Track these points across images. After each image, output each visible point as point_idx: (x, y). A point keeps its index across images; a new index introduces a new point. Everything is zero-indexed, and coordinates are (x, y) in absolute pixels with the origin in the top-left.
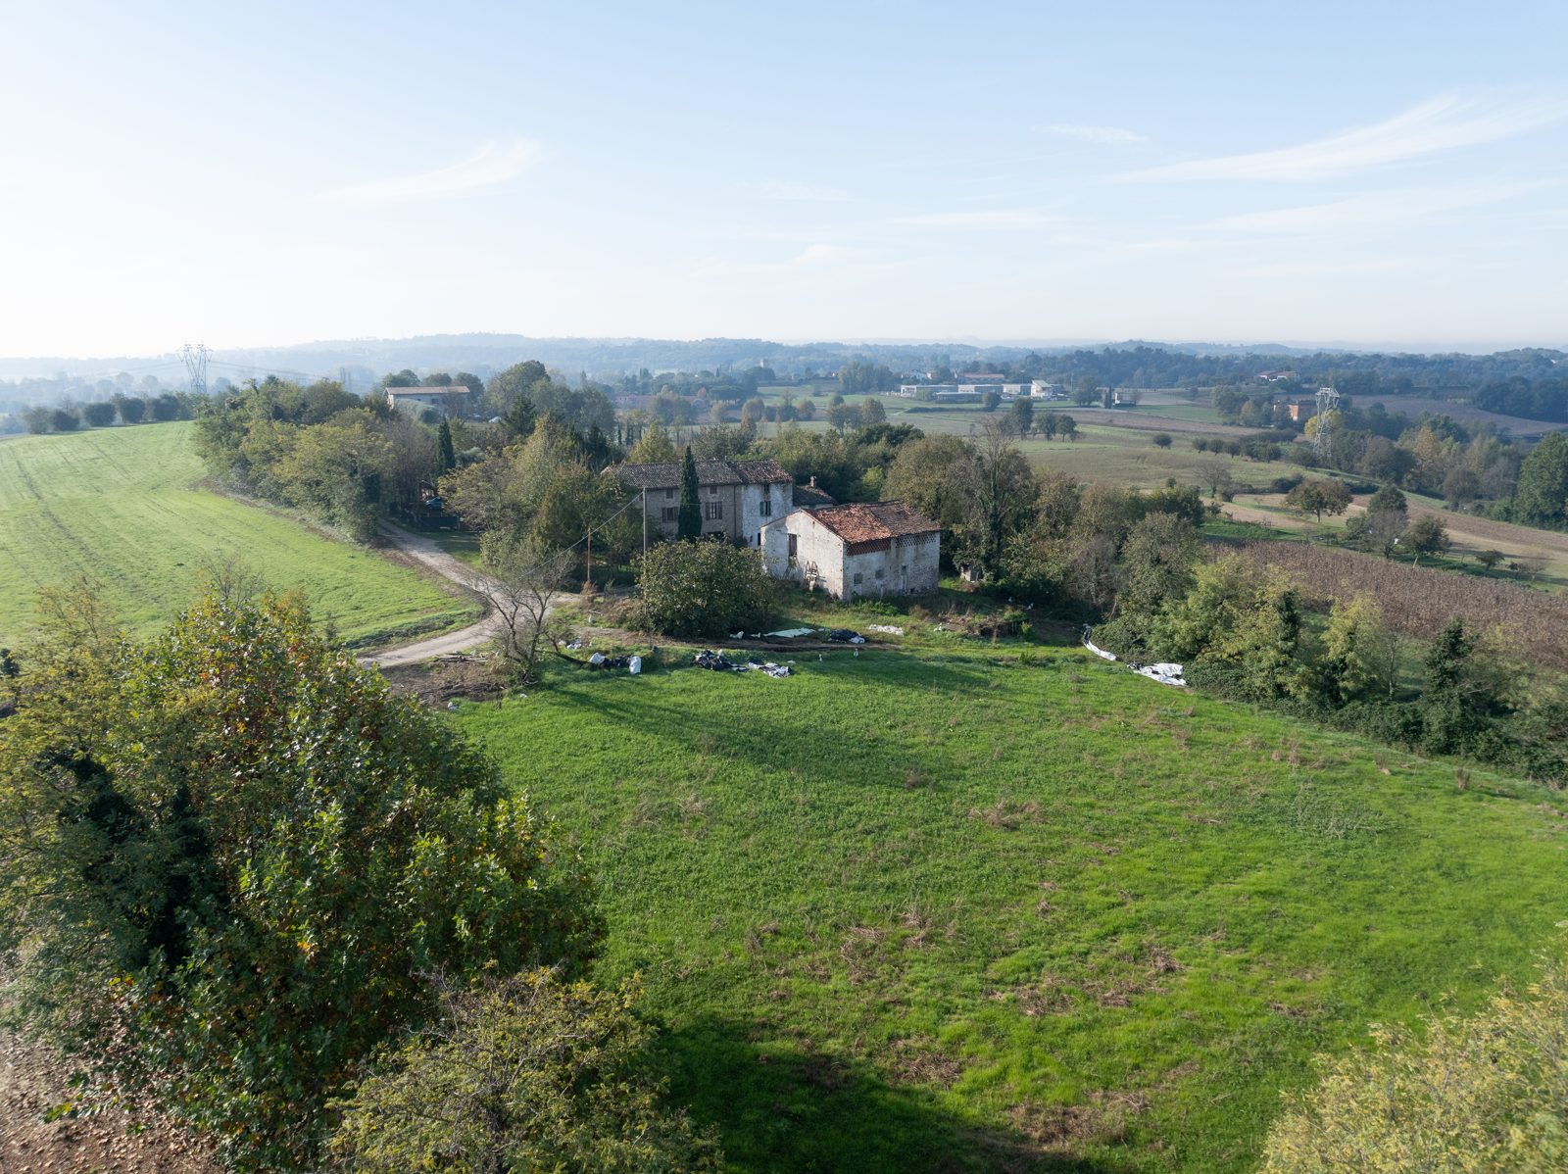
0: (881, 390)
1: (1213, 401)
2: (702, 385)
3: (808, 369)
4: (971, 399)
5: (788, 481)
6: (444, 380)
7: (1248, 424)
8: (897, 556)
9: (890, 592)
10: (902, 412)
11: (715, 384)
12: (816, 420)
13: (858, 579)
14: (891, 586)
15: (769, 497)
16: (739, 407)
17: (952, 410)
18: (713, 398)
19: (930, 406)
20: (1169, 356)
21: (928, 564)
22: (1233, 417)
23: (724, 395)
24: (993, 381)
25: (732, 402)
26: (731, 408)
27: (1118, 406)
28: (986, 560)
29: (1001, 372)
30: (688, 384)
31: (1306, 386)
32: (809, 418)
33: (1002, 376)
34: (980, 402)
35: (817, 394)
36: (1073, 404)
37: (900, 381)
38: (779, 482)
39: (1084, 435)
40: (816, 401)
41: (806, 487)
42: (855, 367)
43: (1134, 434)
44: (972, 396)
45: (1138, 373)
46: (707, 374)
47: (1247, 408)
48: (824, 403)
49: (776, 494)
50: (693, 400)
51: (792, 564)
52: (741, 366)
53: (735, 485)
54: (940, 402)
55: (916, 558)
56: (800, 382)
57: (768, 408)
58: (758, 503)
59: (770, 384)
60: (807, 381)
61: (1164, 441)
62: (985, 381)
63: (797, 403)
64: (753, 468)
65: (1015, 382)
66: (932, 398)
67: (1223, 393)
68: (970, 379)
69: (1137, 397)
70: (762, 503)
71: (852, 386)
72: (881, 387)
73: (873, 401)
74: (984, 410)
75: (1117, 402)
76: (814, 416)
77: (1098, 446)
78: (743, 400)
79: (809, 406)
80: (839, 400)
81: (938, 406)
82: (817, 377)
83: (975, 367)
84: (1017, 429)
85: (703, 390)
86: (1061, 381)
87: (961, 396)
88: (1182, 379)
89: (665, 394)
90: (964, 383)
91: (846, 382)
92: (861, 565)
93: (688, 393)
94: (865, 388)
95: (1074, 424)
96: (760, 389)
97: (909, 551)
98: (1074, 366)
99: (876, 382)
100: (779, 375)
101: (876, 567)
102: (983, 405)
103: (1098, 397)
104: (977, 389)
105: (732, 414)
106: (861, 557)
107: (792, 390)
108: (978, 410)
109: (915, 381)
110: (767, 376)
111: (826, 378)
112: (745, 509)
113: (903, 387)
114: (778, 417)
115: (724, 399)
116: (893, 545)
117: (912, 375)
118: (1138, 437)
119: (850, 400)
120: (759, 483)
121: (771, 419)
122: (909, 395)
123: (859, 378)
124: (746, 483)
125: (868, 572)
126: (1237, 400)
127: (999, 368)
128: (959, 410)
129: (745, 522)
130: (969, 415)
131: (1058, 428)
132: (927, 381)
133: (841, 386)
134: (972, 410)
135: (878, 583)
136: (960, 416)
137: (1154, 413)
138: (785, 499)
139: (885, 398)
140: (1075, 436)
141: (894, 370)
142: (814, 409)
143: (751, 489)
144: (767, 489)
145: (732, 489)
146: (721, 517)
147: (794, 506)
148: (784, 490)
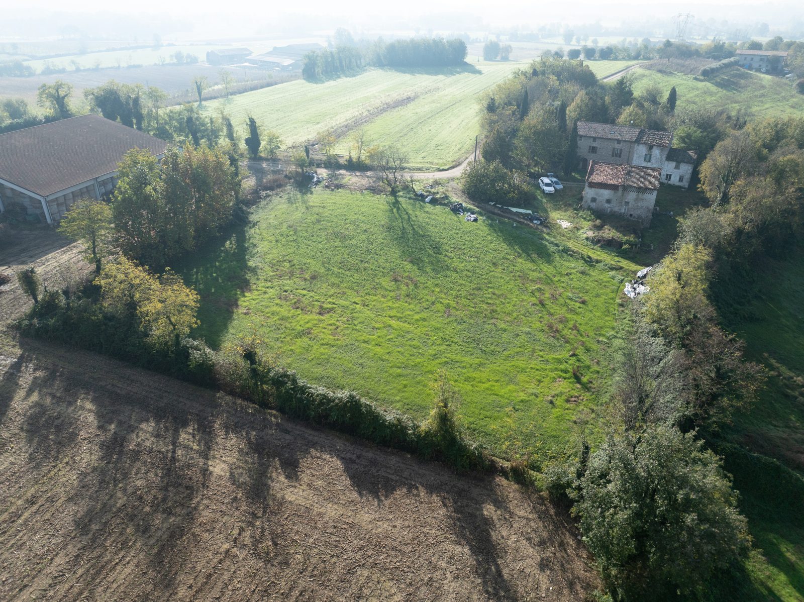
5: (665, 147)
8: (623, 195)
9: (615, 212)
14: (616, 209)
15: (651, 152)
21: (645, 205)
38: (659, 145)
49: (656, 152)
53: (633, 143)
55: (636, 199)
58: (644, 154)
64: (653, 136)
70: (646, 155)
97: (631, 196)
101: (607, 197)
106: (597, 190)
112: (635, 155)
116: (620, 189)
120: (646, 144)
124: (639, 143)
129: (634, 162)
135: (607, 205)
138: (661, 156)
143: (641, 146)
144: (651, 147)
145: (629, 144)
146: (620, 157)
147: (666, 160)
148: (662, 150)
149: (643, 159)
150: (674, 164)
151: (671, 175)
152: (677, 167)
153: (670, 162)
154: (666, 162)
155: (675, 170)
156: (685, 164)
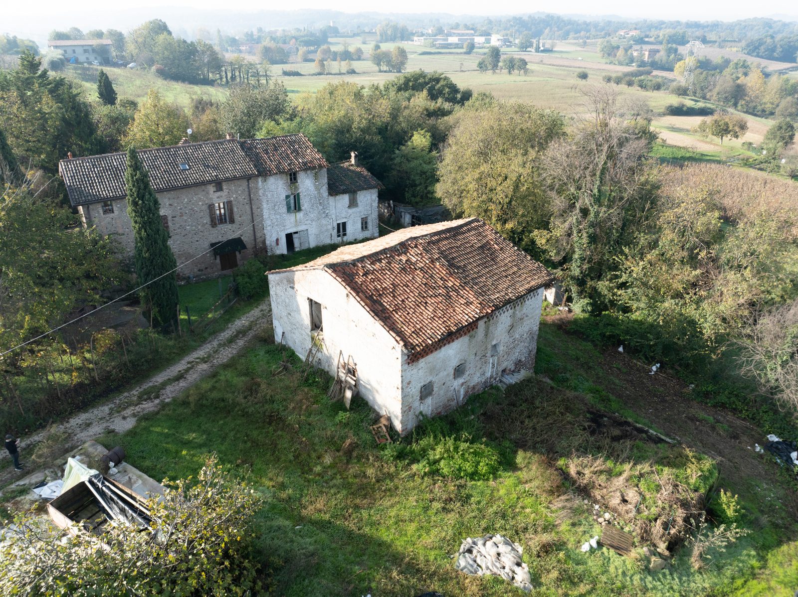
0: (402, 40)
1: (598, 49)
2: (294, 37)
3: (359, 27)
4: (457, 46)
5: (321, 167)
6: (100, 35)
7: (620, 64)
8: (486, 335)
9: (473, 388)
10: (415, 55)
11: (303, 37)
12: (364, 60)
13: (426, 391)
14: (476, 379)
15: (296, 188)
16: (315, 52)
17: (446, 53)
18: (300, 45)
19: (433, 50)
20: (563, 21)
21: (526, 329)
22: (611, 58)
23: (307, 43)
24: (467, 35)
25: (312, 48)
26: (310, 52)
27: (543, 51)
28: (581, 282)
29: (472, 29)
30: (285, 36)
31: (646, 39)
32: (359, 59)
33: (472, 32)
34: (462, 48)
35: (364, 43)
36: (517, 49)
37: (413, 34)
38: (308, 167)
39: (533, 72)
40: (364, 47)
41: (346, 165)
42: (387, 25)
43: (557, 69)
44: (457, 44)
45: (547, 31)
46: (298, 30)
47: (620, 53)
48: (368, 49)
49: (306, 184)
50: (286, 47)
51: (316, 344)
52: (319, 26)
53: (248, 178)
54: (438, 48)
56: (354, 35)
57: (334, 52)
58: (283, 196)
59: (336, 36)
60: (358, 35)
61: (584, 76)
62: (463, 35)
63: (351, 49)
64: (276, 149)
65: (481, 35)
66: (434, 46)
67: (605, 44)
68: (454, 33)
69: (553, 46)
70: (287, 197)
71: (385, 38)
72: (402, 38)
73: (399, 48)
74: (465, 53)
75: (542, 48)
76: (362, 58)
77: (542, 79)
78: (319, 46)
79: (359, 51)
80: (378, 47)
81: (437, 51)
82: (364, 32)
83: (457, 26)
84: (490, 67)
85: (294, 40)
86: (507, 35)
87: (451, 44)
88: (572, 35)
89: (267, 43)
90: (451, 36)
91: (381, 35)
92: (432, 370)
93: (285, 42)
94: (393, 39)
95: (526, 64)
96: (330, 40)
98: (512, 26)
99: (399, 35)
100: (341, 30)
101: (454, 362)
102: (464, 50)
103: (531, 46)
104: (459, 40)
105: (311, 56)
106: (431, 358)
107: (348, 40)
108: (461, 53)
109: (423, 35)
110: (335, 32)
111: (369, 33)
112: (265, 206)
113: (415, 38)
114: (338, 58)
115: (307, 46)
116: (482, 323)
117: (420, 30)
118: (560, 72)
119: (386, 47)
120: (281, 172)
121: (335, 59)
122: (419, 43)
123: (389, 32)
124: (264, 173)
125: (443, 374)
126: (613, 48)
127: (471, 27)
128: (450, 53)
129: (267, 223)
130: (456, 56)
131: (516, 66)
132: (429, 35)
133: (379, 38)
134: (457, 53)
135: (457, 383)
136: (451, 57)
137: (564, 55)
138: (318, 189)
139: (406, 45)
140: (526, 71)
141: (410, 29)
142: (362, 53)
143: (271, 180)
144: (293, 177)
145: (245, 183)
146: (232, 221)
147: (330, 194)
148: (316, 177)
149: (285, 209)
150: (345, 199)
151: (344, 224)
152: (353, 204)
153: (338, 197)
154: (331, 199)
155: (351, 211)
156: (365, 192)
